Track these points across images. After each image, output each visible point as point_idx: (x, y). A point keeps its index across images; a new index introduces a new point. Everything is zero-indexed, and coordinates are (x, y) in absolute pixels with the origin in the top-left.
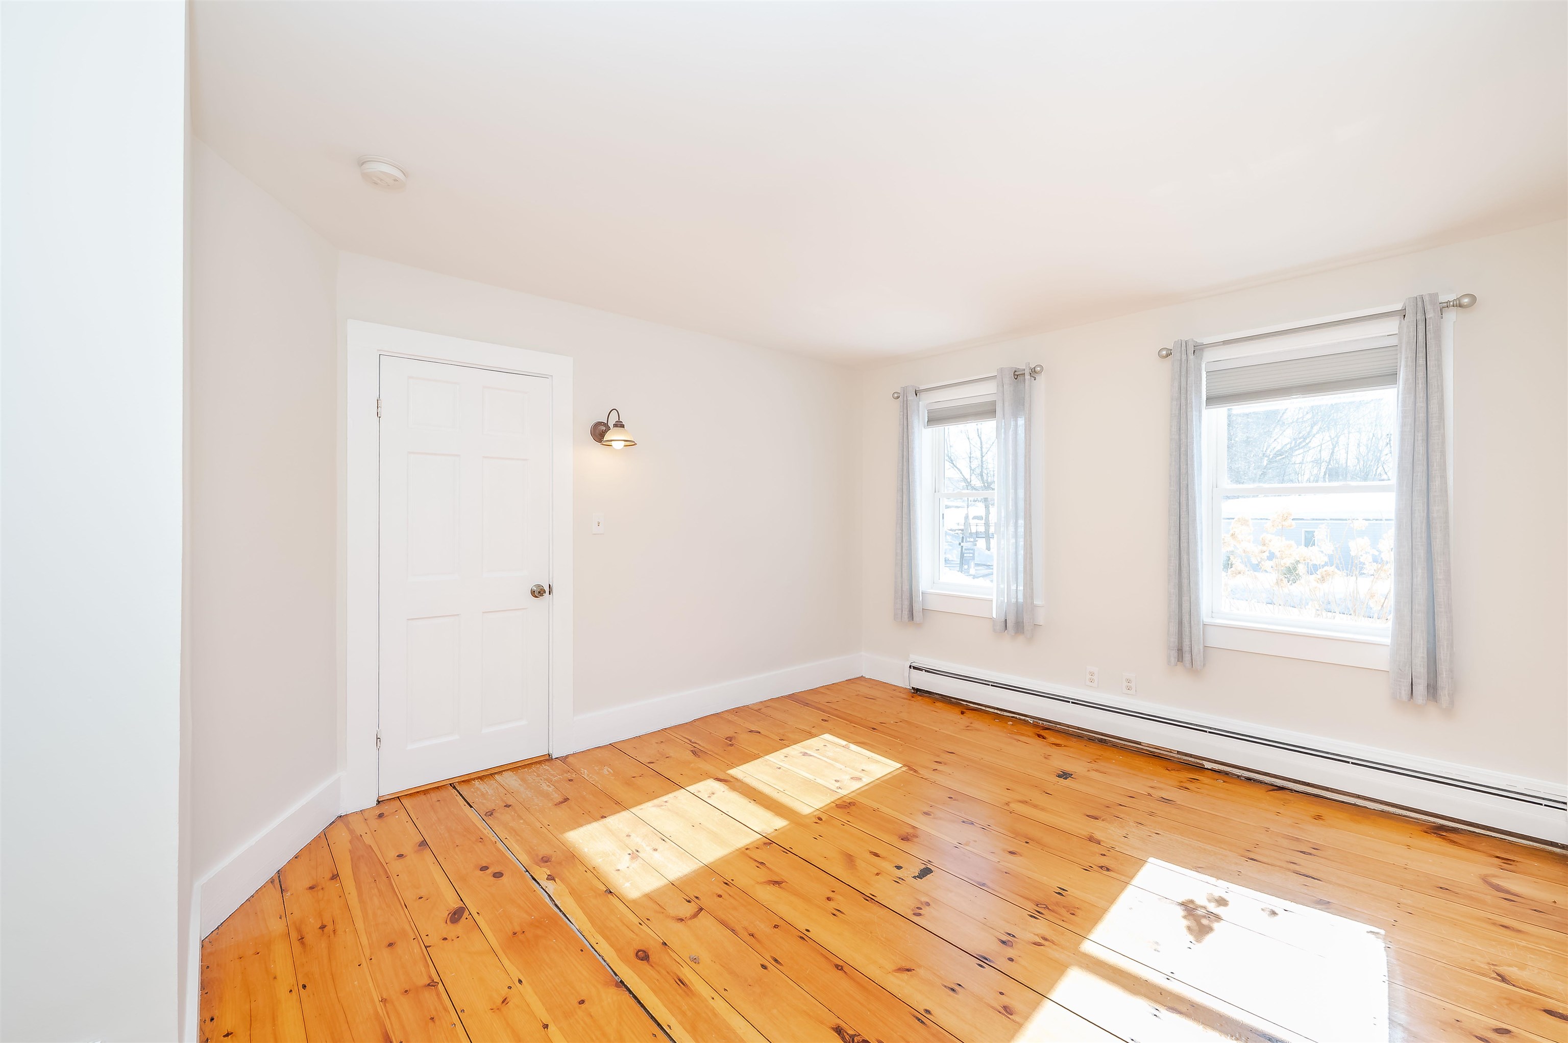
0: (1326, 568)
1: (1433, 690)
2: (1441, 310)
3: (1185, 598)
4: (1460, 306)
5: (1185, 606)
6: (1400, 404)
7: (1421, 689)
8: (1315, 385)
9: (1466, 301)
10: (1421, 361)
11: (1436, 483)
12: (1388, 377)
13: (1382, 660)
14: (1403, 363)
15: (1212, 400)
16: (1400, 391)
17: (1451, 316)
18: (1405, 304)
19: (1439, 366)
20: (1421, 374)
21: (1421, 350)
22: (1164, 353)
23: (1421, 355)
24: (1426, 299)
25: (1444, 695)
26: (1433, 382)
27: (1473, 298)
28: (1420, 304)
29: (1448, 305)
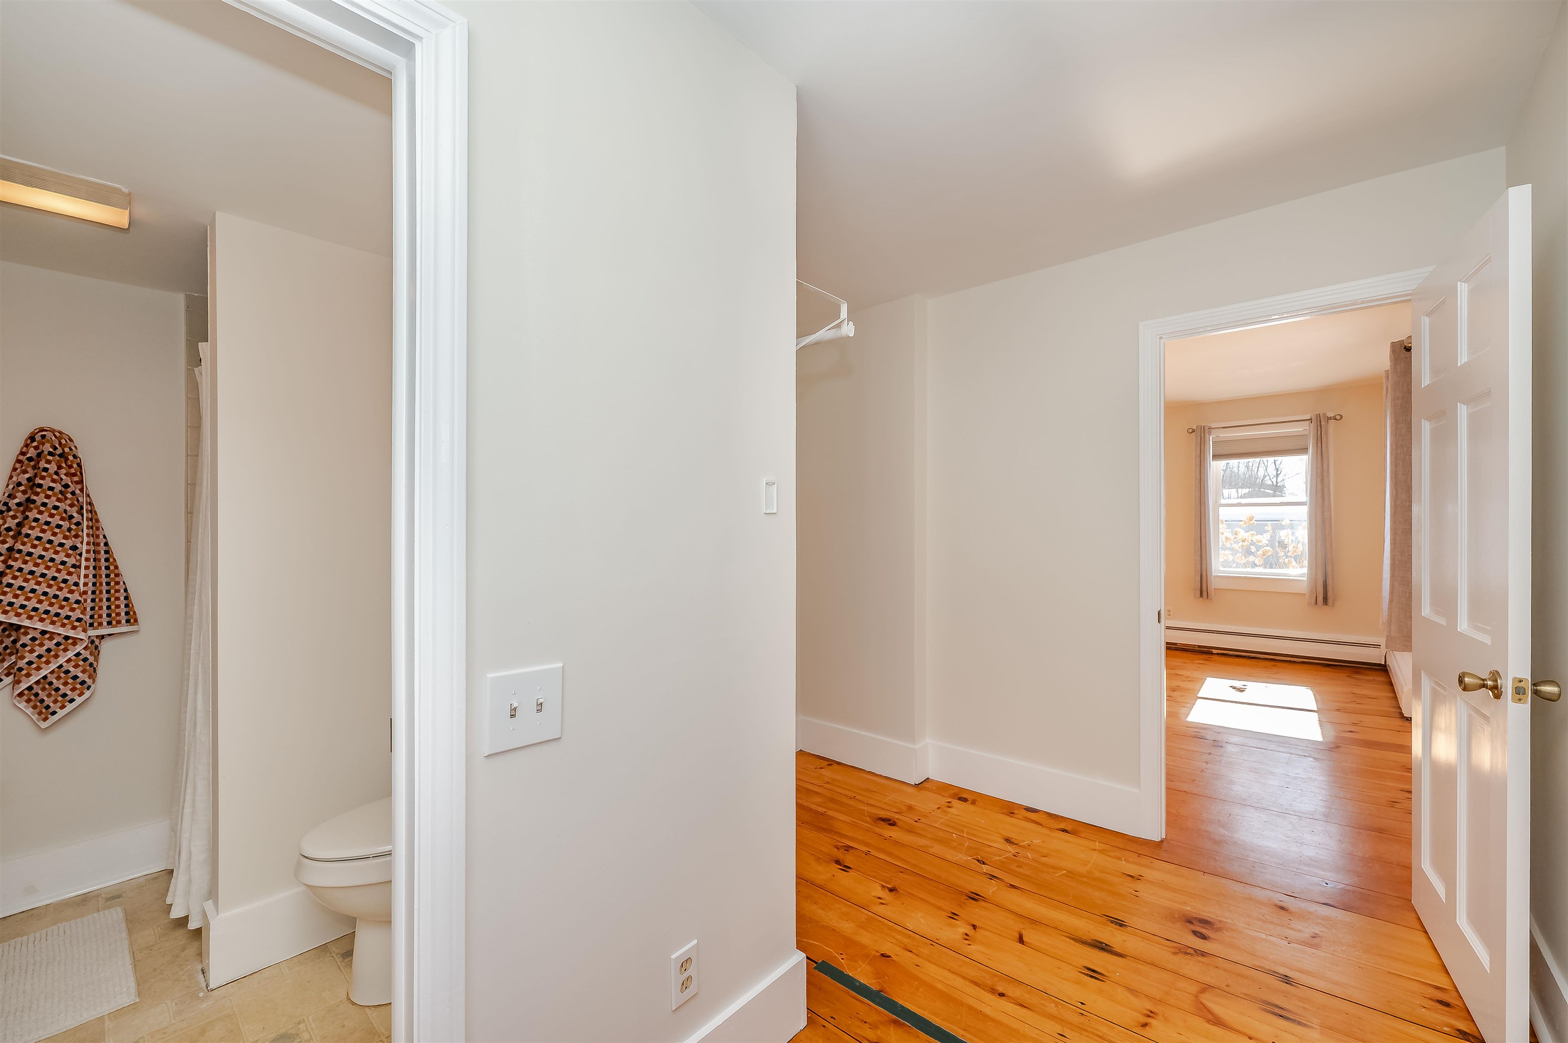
0: (1266, 548)
1: (1325, 600)
2: (1328, 420)
3: (1204, 563)
4: (1336, 419)
5: (1204, 566)
6: (1310, 464)
7: (1320, 599)
8: (1270, 451)
9: (1338, 417)
10: (1319, 445)
11: (1326, 502)
12: (1303, 450)
13: (1304, 588)
14: (1311, 445)
15: (1216, 457)
16: (1310, 456)
17: (1332, 422)
18: (1311, 416)
19: (1327, 447)
20: (1319, 451)
21: (1319, 439)
22: (1191, 431)
23: (1319, 442)
24: (1321, 415)
25: (1330, 601)
26: (1324, 455)
27: (1342, 417)
28: (1318, 417)
29: (1330, 418)
